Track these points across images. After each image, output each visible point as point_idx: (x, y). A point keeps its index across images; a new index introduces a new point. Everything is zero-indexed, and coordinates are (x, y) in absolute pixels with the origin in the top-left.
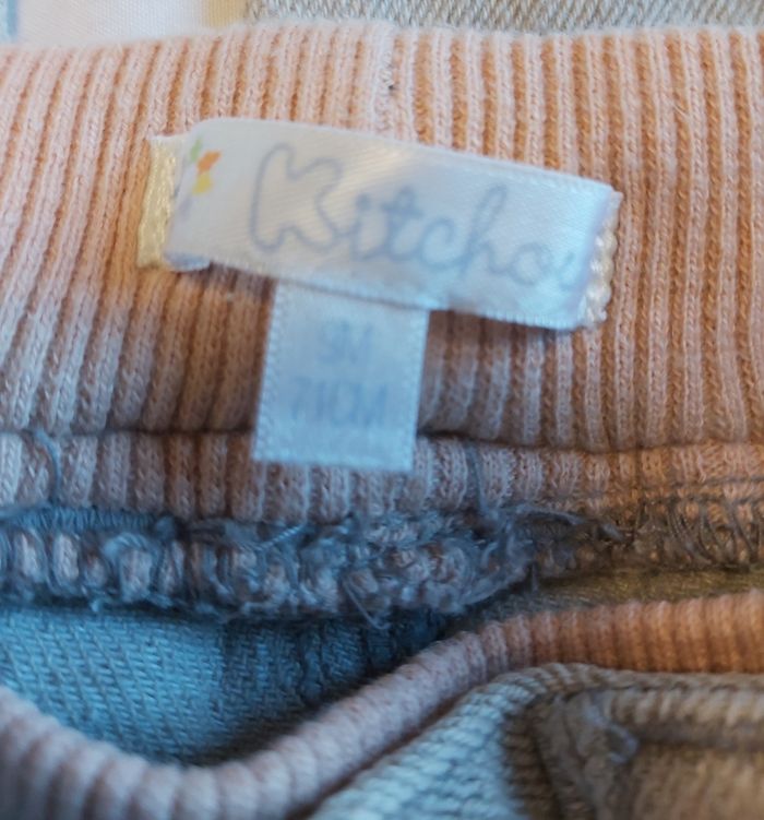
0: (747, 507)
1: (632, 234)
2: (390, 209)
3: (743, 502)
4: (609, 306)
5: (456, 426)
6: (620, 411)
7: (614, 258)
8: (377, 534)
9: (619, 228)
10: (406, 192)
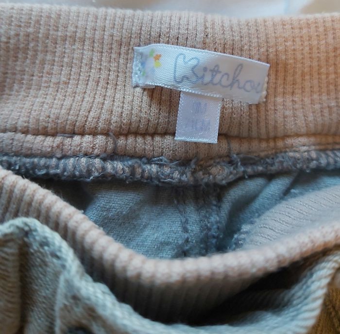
0: (306, 153)
1: (273, 77)
2: (212, 71)
3: (305, 152)
4: (266, 97)
5: (224, 132)
6: (270, 127)
7: (267, 83)
8: (202, 163)
9: (269, 75)
10: (217, 66)
